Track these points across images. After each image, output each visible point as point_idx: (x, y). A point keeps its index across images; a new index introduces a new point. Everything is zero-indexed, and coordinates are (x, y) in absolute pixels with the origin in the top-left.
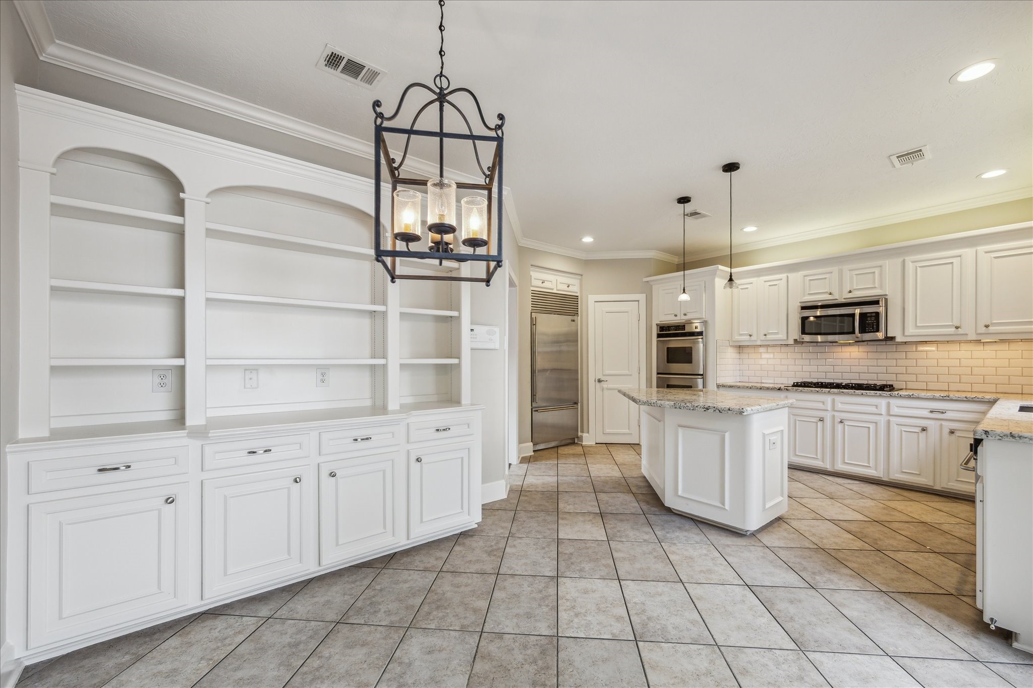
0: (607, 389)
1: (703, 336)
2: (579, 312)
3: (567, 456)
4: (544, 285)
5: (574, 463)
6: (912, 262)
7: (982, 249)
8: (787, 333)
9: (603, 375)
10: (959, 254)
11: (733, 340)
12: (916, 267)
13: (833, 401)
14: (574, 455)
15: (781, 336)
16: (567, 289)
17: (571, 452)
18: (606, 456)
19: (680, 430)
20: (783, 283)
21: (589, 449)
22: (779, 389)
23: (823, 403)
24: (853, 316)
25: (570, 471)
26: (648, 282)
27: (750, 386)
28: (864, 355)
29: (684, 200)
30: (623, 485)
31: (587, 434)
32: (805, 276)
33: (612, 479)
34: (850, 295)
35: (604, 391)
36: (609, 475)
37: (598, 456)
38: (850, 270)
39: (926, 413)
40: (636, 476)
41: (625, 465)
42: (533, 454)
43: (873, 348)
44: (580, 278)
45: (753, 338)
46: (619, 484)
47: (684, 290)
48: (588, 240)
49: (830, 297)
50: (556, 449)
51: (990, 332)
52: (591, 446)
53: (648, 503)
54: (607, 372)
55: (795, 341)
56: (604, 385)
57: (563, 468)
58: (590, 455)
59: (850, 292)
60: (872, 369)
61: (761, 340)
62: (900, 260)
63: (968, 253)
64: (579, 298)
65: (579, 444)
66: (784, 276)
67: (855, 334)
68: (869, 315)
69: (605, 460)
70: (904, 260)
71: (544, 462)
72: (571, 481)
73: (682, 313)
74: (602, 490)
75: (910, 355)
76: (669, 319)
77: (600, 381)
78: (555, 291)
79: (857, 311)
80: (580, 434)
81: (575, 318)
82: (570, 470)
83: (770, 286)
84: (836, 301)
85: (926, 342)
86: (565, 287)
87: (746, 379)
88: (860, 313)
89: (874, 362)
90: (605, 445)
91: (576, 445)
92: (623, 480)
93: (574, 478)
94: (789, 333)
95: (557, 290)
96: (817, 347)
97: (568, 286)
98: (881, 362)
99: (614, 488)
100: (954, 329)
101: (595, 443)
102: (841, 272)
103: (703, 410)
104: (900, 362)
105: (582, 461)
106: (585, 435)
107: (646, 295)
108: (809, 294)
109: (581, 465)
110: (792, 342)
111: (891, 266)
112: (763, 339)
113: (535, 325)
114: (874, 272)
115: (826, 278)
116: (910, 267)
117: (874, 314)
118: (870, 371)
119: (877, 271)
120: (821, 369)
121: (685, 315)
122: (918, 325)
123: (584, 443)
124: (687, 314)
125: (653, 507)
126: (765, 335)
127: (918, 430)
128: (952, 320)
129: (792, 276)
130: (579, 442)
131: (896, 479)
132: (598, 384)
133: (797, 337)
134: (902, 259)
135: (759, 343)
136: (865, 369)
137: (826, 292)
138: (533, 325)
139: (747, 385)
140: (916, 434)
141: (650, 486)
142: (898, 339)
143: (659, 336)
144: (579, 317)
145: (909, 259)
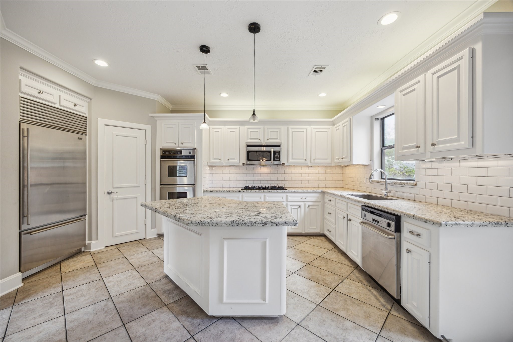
0: (117, 199)
1: (195, 158)
2: (88, 132)
3: (74, 274)
4: (41, 96)
5: (86, 281)
6: (291, 129)
7: (313, 127)
8: (239, 159)
9: (113, 188)
10: (306, 128)
11: (210, 162)
12: (292, 131)
13: (265, 196)
14: (84, 270)
15: (237, 161)
16: (74, 107)
17: (79, 266)
18: (120, 260)
19: (226, 242)
20: (237, 131)
21: (99, 255)
22: (239, 192)
23: (260, 198)
24: (270, 152)
25: (82, 299)
26: (153, 117)
27: (223, 190)
28: (269, 172)
29: (205, 49)
30: (152, 297)
31: (96, 241)
32: (248, 129)
33: (137, 292)
34: (268, 142)
35: (114, 201)
36: (132, 287)
37: (112, 263)
38: (268, 129)
39: (300, 199)
40: (158, 278)
41: (142, 266)
42: (22, 285)
43: (273, 168)
44: (89, 101)
45: (221, 161)
46: (147, 297)
47: (205, 120)
48: (101, 63)
49: (259, 141)
50: (58, 267)
51: (315, 162)
52: (100, 252)
53: (185, 313)
54: (117, 185)
55: (243, 164)
56: (114, 196)
57: (72, 297)
58: (103, 265)
59: (268, 140)
60: (273, 179)
61: (226, 163)
62: (286, 127)
63: (308, 127)
64: (88, 119)
65: (87, 252)
66: (237, 127)
67: (271, 161)
68: (276, 152)
69: (120, 266)
70: (288, 127)
71: (40, 295)
72: (86, 317)
73: (180, 143)
74: (131, 316)
75: (286, 172)
76: (169, 146)
77: (109, 193)
78: (57, 106)
79: (272, 150)
80: (87, 242)
81: (83, 136)
82: (83, 295)
83: (231, 132)
84: (262, 144)
85: (291, 166)
86: (72, 106)
87: (214, 186)
88: (273, 151)
89: (273, 175)
90: (114, 247)
91: (83, 254)
92: (149, 290)
93: (90, 309)
94: (240, 159)
95: (60, 106)
96: (250, 168)
97: (75, 105)
98: (276, 175)
99: (144, 306)
100: (304, 161)
101: (104, 247)
102: (264, 129)
103: (261, 225)
104: (283, 175)
105: (94, 276)
106: (93, 242)
107: (152, 127)
108: (250, 139)
109: (95, 283)
110: (241, 164)
111: (283, 128)
112: (227, 162)
113: (27, 137)
114: (277, 131)
115: (258, 131)
116: (290, 131)
117: (278, 152)
118: (272, 180)
119: (278, 130)
120: (252, 179)
121: (182, 144)
122: (293, 158)
123: (92, 250)
124: (183, 143)
125: (193, 318)
126: (228, 160)
127: (297, 207)
128: (304, 157)
129: (242, 127)
130: (86, 250)
131: (290, 232)
132: (108, 196)
133: (245, 162)
134: (287, 127)
135: (224, 164)
136: (269, 179)
137: (258, 139)
138: (24, 137)
139: (221, 189)
140: (297, 209)
141: (177, 287)
142: (286, 165)
143: (162, 157)
144: (87, 137)
145: (290, 127)
